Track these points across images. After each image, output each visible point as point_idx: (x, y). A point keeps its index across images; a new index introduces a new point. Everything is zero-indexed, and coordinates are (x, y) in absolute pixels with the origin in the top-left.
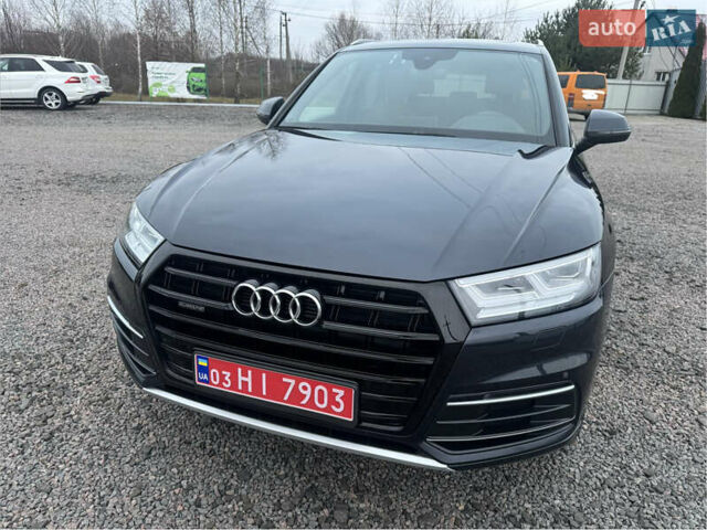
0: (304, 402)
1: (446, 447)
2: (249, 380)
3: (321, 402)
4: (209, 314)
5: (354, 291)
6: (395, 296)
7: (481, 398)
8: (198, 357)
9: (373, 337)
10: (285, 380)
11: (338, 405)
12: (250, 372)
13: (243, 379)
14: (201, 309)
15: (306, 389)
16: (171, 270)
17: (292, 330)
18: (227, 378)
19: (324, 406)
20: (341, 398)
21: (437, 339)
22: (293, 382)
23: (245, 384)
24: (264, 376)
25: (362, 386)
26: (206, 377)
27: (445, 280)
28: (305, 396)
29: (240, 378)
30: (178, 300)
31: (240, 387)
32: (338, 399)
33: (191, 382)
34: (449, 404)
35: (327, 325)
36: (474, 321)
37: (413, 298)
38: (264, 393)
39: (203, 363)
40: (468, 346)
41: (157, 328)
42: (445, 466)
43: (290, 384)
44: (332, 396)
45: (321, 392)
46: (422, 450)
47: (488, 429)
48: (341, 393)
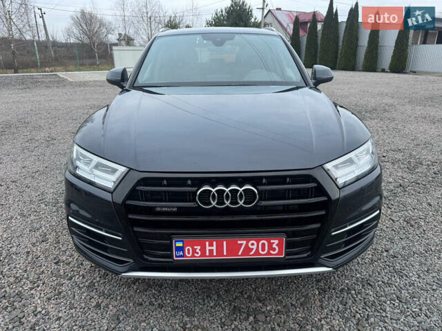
0: (252, 253)
1: (329, 258)
2: (214, 248)
3: (263, 250)
4: (181, 211)
5: (273, 180)
6: (296, 179)
7: (346, 227)
8: (175, 241)
9: (288, 205)
10: (239, 242)
11: (274, 250)
12: (215, 243)
13: (211, 248)
14: (175, 209)
15: (253, 245)
16: (141, 188)
17: (242, 211)
18: (197, 251)
19: (265, 252)
20: (277, 245)
21: (326, 199)
22: (244, 242)
23: (211, 251)
24: (225, 243)
25: (289, 235)
26: (181, 253)
27: (321, 165)
28: (253, 249)
29: (208, 248)
30: (156, 207)
31: (208, 254)
32: (274, 246)
33: (171, 260)
34: (333, 234)
35: (264, 203)
36: (340, 186)
37: (308, 178)
38: (225, 254)
39: (179, 244)
40: (341, 200)
41: (135, 229)
42: (331, 269)
43: (242, 244)
44: (270, 245)
45: (263, 244)
46: (319, 263)
47: (347, 243)
48: (277, 242)
